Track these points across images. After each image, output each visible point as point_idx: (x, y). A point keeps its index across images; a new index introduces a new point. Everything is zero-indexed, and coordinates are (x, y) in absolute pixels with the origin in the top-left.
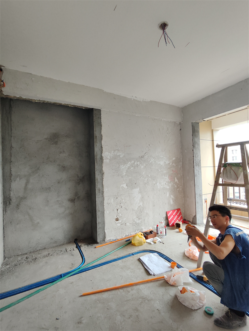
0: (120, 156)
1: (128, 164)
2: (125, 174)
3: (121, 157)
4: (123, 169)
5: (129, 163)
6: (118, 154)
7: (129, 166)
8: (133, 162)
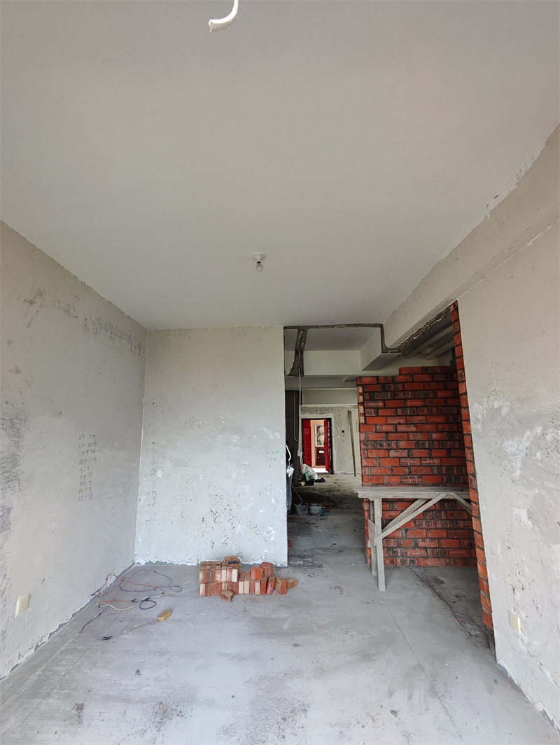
0: (499, 409)
1: (523, 436)
2: (518, 472)
3: (504, 412)
4: (512, 454)
5: (528, 433)
6: (496, 405)
7: (527, 444)
8: (539, 430)
